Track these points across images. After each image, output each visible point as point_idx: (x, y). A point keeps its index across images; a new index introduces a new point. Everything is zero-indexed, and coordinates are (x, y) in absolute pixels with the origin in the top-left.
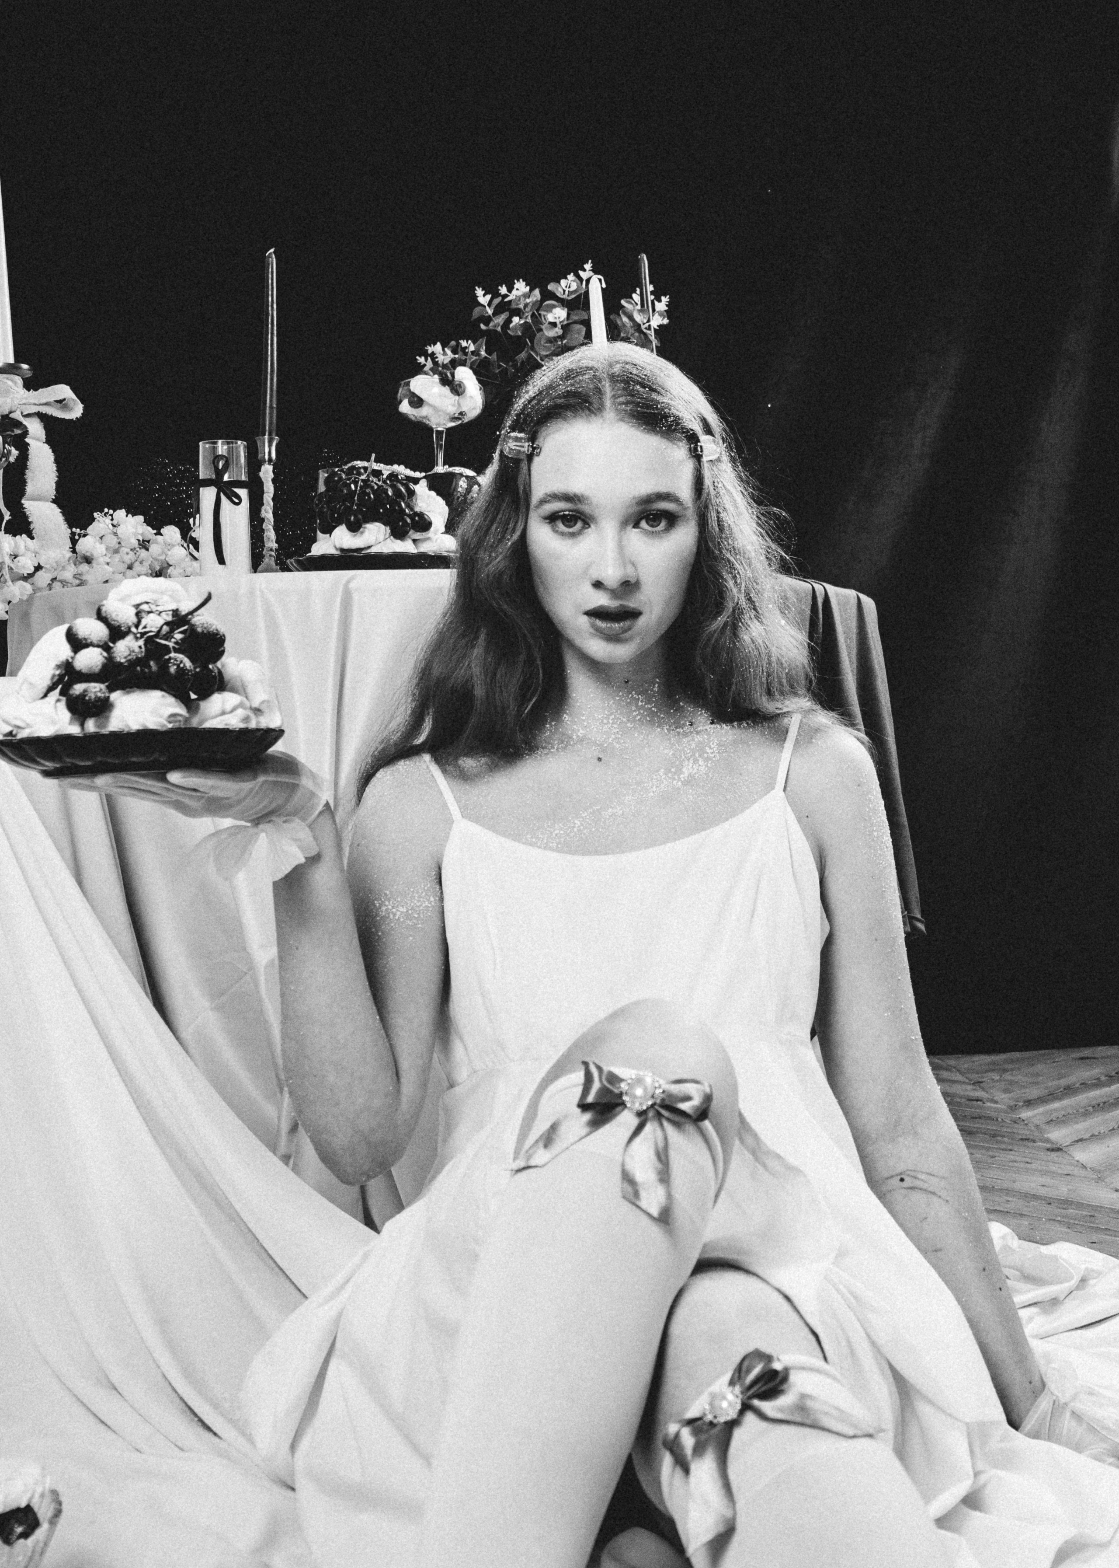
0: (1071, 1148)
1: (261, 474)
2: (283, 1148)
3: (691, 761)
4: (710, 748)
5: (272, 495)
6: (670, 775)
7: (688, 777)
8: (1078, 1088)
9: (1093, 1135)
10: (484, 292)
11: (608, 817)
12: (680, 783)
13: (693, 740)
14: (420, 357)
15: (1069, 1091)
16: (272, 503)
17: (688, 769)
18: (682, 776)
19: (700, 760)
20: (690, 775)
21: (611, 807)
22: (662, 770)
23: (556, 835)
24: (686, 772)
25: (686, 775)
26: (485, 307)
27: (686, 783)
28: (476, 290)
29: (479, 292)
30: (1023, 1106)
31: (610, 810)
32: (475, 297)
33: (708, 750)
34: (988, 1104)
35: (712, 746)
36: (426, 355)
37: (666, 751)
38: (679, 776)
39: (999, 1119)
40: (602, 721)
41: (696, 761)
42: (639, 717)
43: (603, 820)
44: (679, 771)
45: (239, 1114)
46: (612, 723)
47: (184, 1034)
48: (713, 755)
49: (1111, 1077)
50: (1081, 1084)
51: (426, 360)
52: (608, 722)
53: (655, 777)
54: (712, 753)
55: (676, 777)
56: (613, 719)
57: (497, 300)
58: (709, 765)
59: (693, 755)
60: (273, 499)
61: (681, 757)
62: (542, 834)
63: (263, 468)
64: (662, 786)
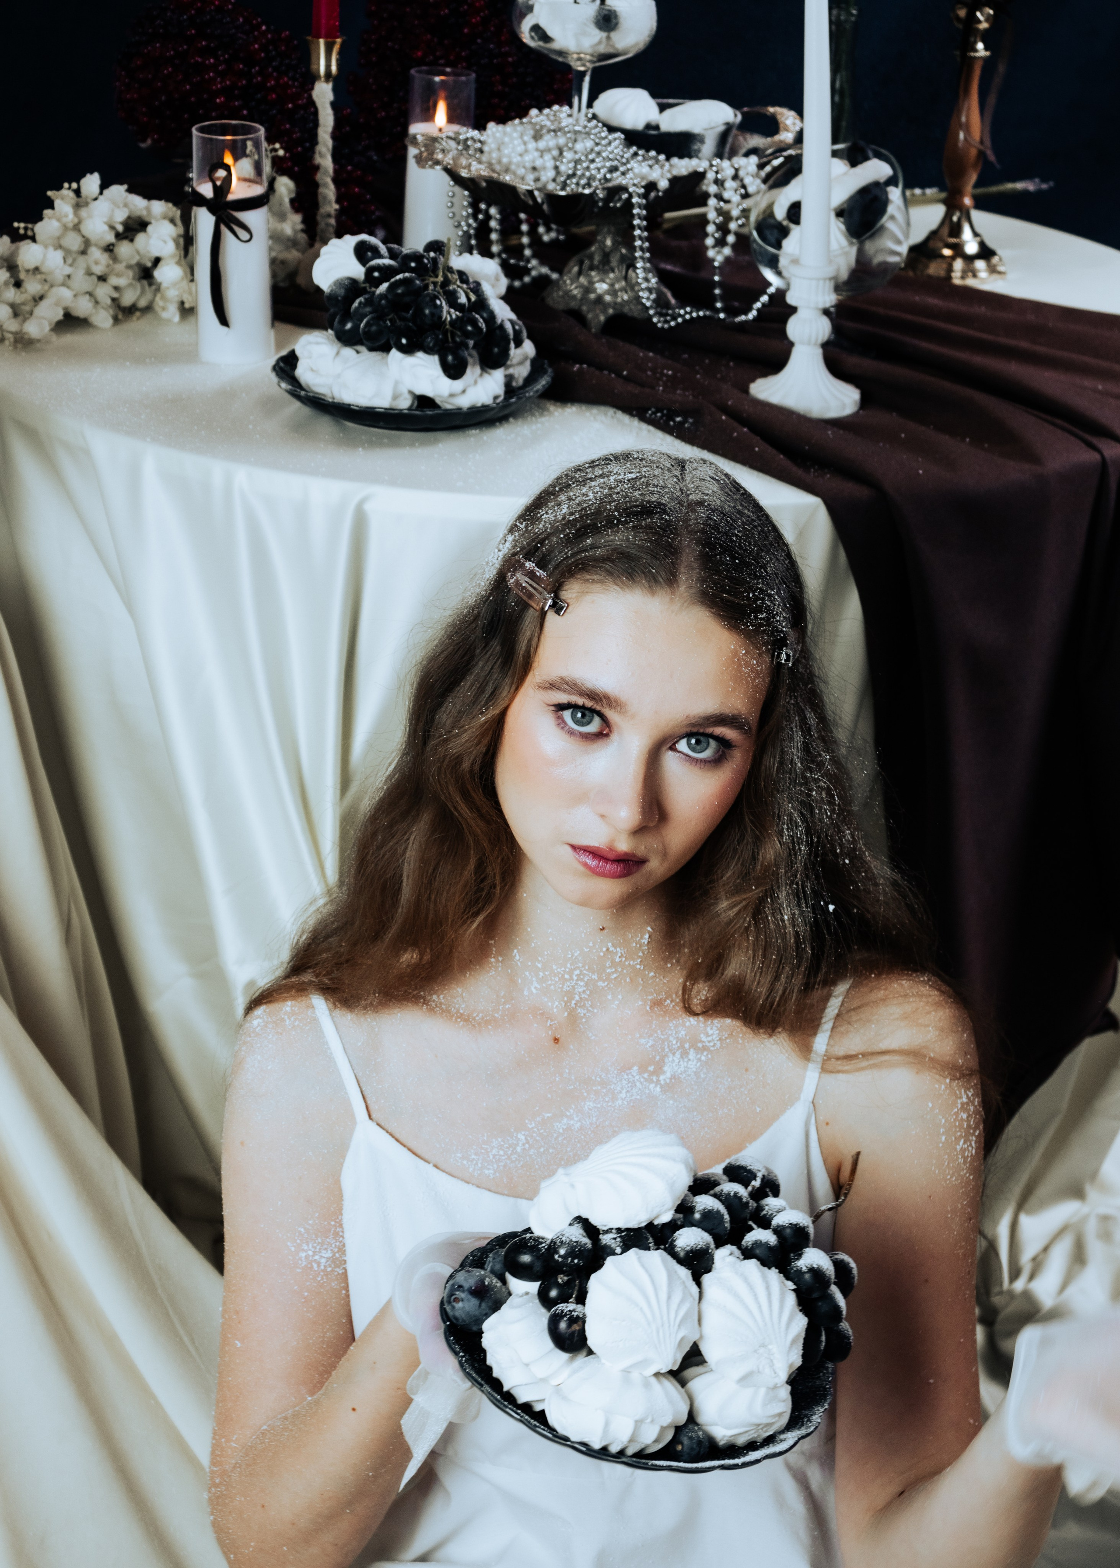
3: (678, 1055)
4: (707, 1035)
6: (646, 1075)
7: (671, 1079)
11: (561, 1131)
12: (658, 1089)
13: (684, 1025)
17: (673, 1066)
18: (662, 1078)
19: (692, 1051)
20: (673, 1077)
21: (567, 1116)
22: (635, 1068)
23: (494, 1156)
24: (668, 1071)
25: (668, 1075)
27: (667, 1088)
31: (565, 1120)
33: (704, 1038)
35: (710, 1032)
37: (643, 1041)
38: (658, 1076)
40: (563, 975)
41: (685, 1054)
42: (615, 975)
43: (555, 1135)
44: (659, 1071)
46: (577, 980)
48: (712, 1044)
52: (571, 979)
53: (626, 1077)
54: (709, 1042)
55: (654, 1078)
56: (577, 975)
58: (703, 1058)
59: (682, 1046)
61: (663, 1049)
62: (476, 1154)
63: (316, 86)
64: (634, 1091)
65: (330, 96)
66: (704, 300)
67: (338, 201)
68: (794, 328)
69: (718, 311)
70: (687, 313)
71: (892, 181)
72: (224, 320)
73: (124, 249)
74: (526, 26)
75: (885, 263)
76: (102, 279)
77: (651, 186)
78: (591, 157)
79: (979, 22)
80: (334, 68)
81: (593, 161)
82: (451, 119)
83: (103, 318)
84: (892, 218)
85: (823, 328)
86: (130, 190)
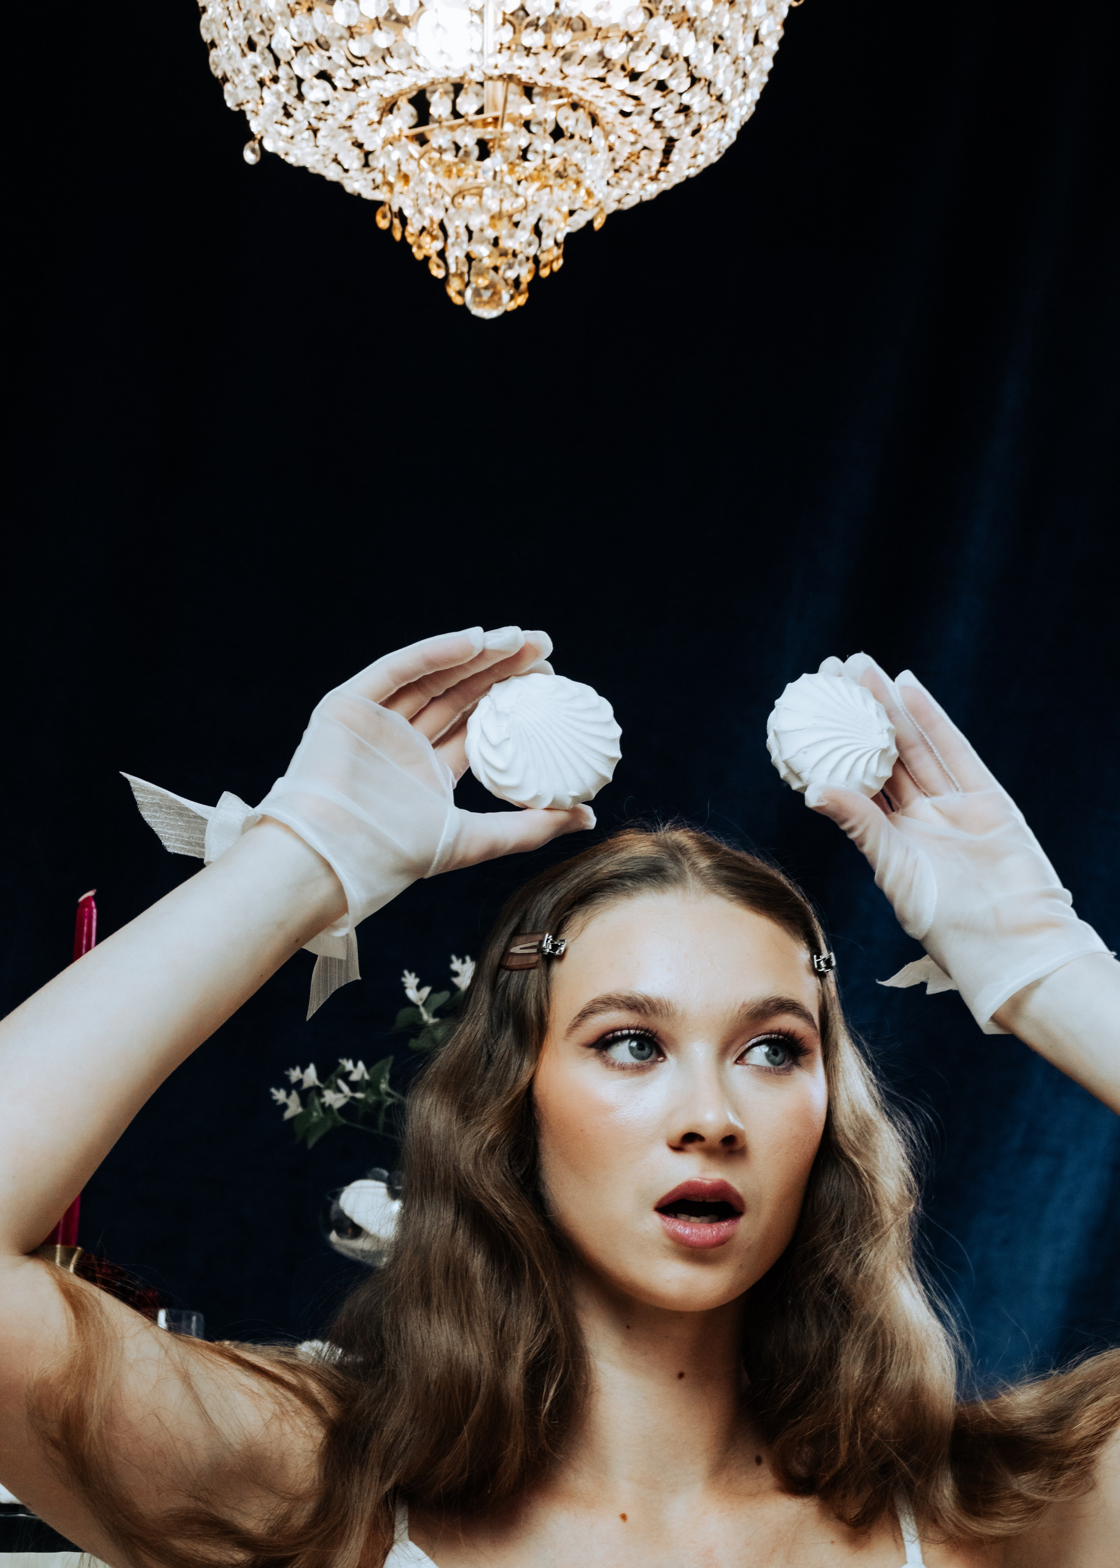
10: (417, 980)
14: (278, 1089)
26: (417, 1007)
28: (404, 976)
29: (410, 980)
32: (403, 988)
36: (289, 1087)
51: (288, 1095)
57: (443, 996)
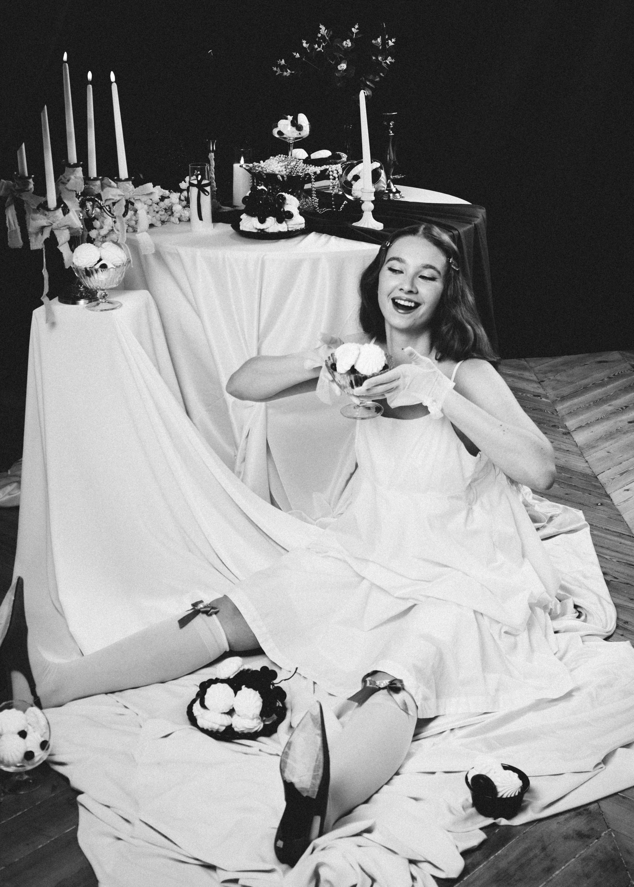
0: (575, 432)
1: (209, 157)
2: (237, 469)
5: (214, 166)
8: (590, 387)
9: (587, 424)
15: (586, 389)
16: (214, 170)
30: (560, 401)
34: (544, 399)
39: (546, 411)
45: (217, 452)
47: (195, 421)
49: (610, 378)
50: (593, 384)
60: (214, 168)
63: (210, 154)
65: (213, 157)
66: (329, 206)
67: (216, 187)
68: (364, 207)
69: (333, 208)
70: (325, 210)
71: (381, 167)
72: (201, 218)
73: (162, 204)
74: (275, 132)
75: (381, 190)
76: (157, 212)
77: (315, 173)
78: (296, 167)
79: (391, 125)
80: (215, 149)
81: (296, 168)
82: (245, 162)
83: (159, 224)
84: (383, 177)
85: (372, 206)
86: (162, 188)
